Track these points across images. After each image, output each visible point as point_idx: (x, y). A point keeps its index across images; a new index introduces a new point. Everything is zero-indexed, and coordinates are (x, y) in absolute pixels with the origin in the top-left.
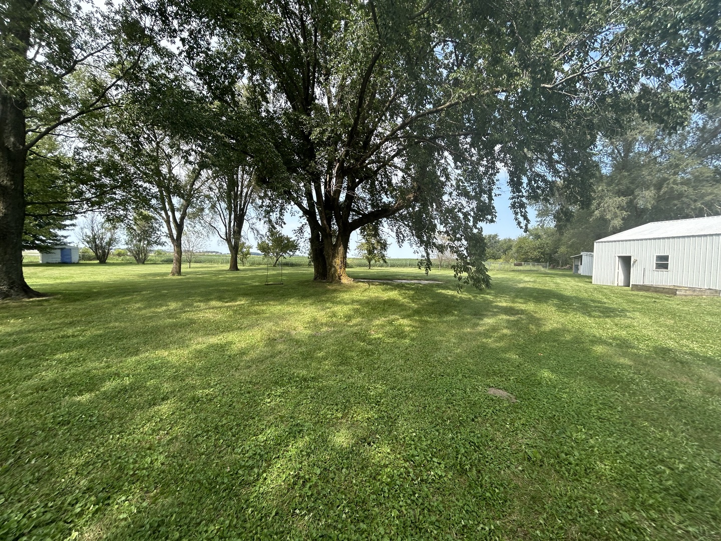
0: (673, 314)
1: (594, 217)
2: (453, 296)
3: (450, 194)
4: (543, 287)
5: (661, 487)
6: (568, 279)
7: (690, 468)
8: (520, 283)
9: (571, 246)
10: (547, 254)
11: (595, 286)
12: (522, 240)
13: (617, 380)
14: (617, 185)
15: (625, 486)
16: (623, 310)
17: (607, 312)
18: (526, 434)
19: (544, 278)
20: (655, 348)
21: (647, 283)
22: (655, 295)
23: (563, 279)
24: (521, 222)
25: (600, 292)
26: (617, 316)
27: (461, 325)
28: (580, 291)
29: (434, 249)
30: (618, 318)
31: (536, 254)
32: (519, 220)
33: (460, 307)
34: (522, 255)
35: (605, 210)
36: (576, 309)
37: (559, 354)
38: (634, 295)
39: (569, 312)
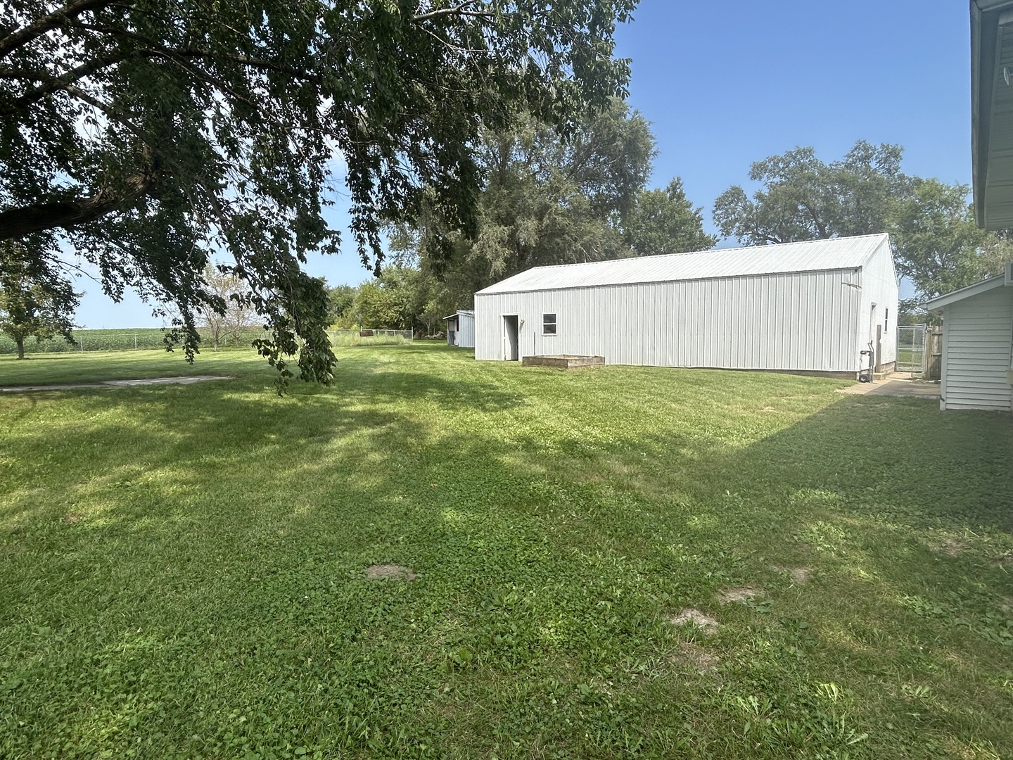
0: (570, 394)
1: (472, 255)
2: (258, 404)
3: (242, 186)
4: (412, 372)
5: (608, 629)
6: (444, 354)
7: (627, 591)
8: (375, 366)
9: (441, 301)
10: (409, 314)
11: (481, 364)
12: (368, 289)
13: (534, 499)
14: (497, 207)
15: (575, 648)
16: (520, 396)
17: (504, 401)
18: (442, 627)
19: (410, 356)
20: (561, 442)
21: (538, 354)
22: (548, 370)
23: (437, 354)
24: (368, 258)
25: (488, 371)
26: (514, 405)
27: (289, 459)
28: (465, 373)
29: (202, 305)
30: (517, 409)
31: (392, 314)
32: (366, 253)
33: (279, 425)
34: (371, 317)
35: (484, 244)
36: (465, 401)
37: (459, 478)
38: (526, 372)
39: (458, 407)
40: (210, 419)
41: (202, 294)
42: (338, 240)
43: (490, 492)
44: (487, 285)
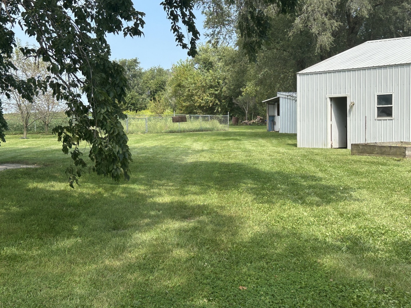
1: (295, 30)
2: (63, 193)
6: (262, 141)
8: (187, 154)
9: (260, 82)
10: (225, 98)
11: (304, 152)
16: (346, 189)
19: (225, 143)
21: (370, 141)
22: (381, 159)
23: (254, 142)
24: (183, 36)
25: (311, 160)
26: (340, 199)
27: (90, 253)
28: (284, 162)
29: (10, 91)
30: (342, 203)
31: (207, 98)
32: (180, 31)
33: (83, 217)
34: (184, 101)
35: (308, 17)
36: (283, 194)
37: (272, 281)
38: (355, 162)
39: (274, 200)
40: (14, 209)
41: (10, 80)
42: (143, 23)
43: (307, 298)
44: (312, 63)
